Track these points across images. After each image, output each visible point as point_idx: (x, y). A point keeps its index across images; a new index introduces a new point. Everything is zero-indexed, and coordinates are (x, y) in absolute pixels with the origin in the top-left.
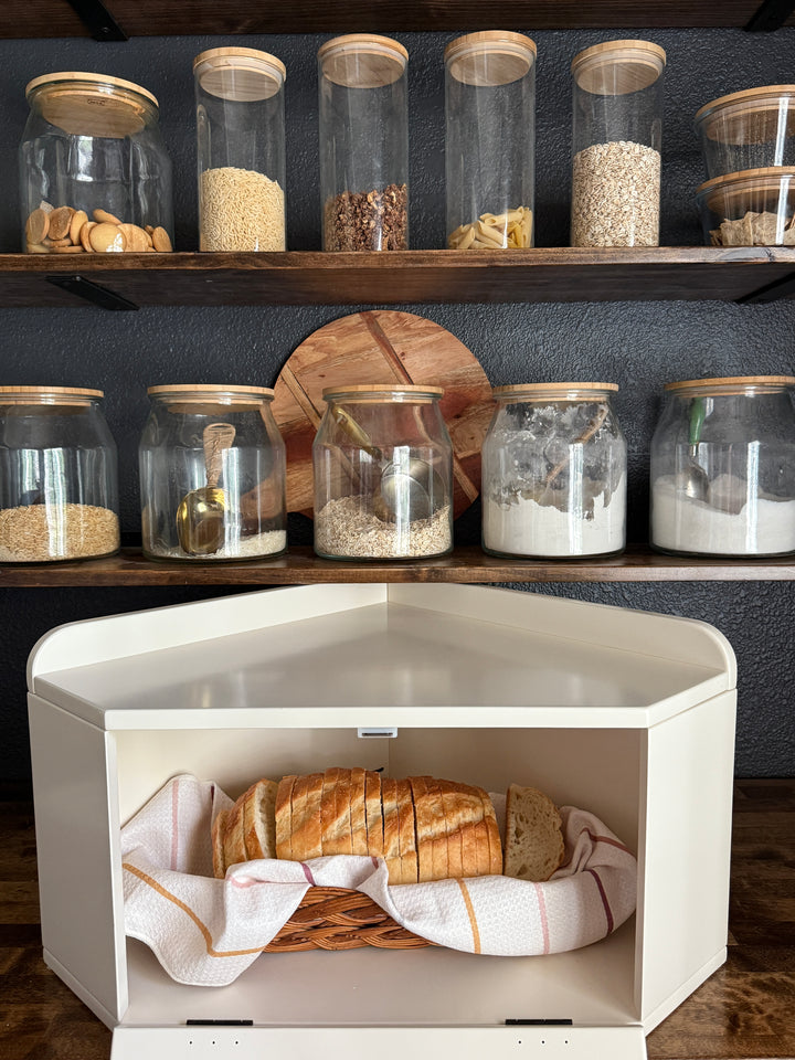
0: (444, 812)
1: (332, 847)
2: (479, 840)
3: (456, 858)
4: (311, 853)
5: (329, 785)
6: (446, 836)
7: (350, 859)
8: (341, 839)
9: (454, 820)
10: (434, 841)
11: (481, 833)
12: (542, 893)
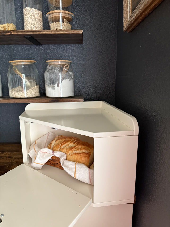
0: (81, 149)
1: (61, 150)
2: (84, 156)
3: (79, 159)
4: (57, 150)
5: (67, 139)
6: (78, 154)
7: (62, 153)
8: (63, 149)
9: (82, 151)
10: (76, 154)
11: (85, 155)
12: (89, 171)
